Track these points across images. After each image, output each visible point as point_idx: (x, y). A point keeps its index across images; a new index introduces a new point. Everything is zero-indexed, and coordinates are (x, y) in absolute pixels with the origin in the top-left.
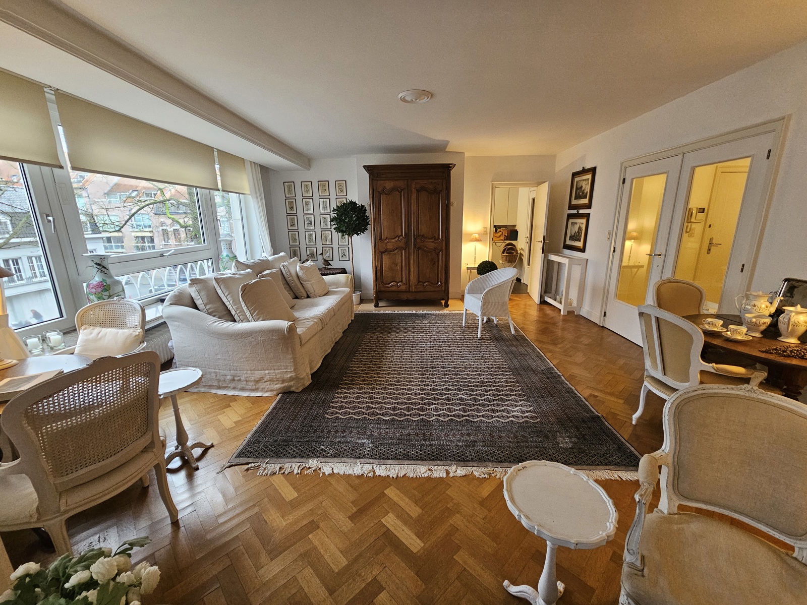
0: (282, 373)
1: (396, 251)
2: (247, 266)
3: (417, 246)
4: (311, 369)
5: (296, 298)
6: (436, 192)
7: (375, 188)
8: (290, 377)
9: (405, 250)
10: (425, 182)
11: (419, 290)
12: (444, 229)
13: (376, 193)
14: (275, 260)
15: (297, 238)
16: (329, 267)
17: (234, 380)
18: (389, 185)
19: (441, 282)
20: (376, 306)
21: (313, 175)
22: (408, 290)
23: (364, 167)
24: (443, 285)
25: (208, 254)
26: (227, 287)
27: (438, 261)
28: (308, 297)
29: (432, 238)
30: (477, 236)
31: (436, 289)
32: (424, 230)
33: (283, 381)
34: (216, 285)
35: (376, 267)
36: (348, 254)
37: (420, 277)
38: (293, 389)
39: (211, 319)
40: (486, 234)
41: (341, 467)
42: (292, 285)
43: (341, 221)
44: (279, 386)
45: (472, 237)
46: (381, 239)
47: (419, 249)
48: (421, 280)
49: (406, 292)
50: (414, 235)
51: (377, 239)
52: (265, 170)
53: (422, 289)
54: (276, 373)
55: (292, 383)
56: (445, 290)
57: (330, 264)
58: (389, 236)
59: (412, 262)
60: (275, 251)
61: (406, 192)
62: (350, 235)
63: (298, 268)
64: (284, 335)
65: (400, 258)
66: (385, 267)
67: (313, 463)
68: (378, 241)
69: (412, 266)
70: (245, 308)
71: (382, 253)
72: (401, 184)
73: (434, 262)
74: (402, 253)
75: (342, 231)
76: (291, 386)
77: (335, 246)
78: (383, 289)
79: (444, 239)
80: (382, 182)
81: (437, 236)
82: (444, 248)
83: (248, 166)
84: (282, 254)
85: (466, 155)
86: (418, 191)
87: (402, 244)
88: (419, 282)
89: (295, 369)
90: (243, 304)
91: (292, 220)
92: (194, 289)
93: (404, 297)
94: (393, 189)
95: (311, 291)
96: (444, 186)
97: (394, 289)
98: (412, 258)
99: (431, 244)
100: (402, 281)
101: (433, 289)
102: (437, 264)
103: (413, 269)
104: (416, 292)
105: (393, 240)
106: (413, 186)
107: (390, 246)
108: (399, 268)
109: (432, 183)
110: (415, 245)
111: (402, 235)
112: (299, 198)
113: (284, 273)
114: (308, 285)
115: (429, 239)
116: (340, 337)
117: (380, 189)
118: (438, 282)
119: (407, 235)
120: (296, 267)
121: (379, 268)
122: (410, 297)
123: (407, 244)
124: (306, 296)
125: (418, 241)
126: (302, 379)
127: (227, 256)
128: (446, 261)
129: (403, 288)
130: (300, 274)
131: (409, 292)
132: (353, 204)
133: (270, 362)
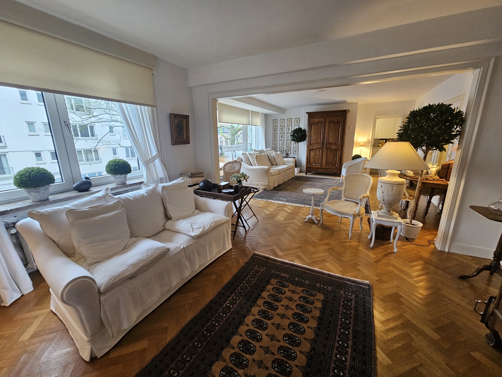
0: (264, 183)
1: (317, 150)
2: (257, 151)
3: (327, 147)
4: (274, 185)
5: (272, 165)
6: (338, 123)
7: (310, 122)
8: (267, 185)
9: (321, 149)
10: (333, 118)
11: (326, 168)
12: (341, 140)
13: (310, 124)
14: (266, 151)
15: (276, 144)
16: (288, 156)
17: (251, 184)
18: (316, 120)
19: (338, 165)
20: (306, 174)
21: (285, 116)
22: (321, 167)
23: (306, 113)
24: (338, 166)
25: (243, 148)
26: (252, 156)
27: (337, 155)
28: (277, 165)
29: (334, 144)
30: (362, 144)
31: (335, 168)
32: (331, 140)
33: (264, 186)
34: (249, 155)
35: (307, 157)
36: (297, 151)
37: (327, 162)
38: (267, 189)
39: (247, 165)
40: (369, 142)
41: (276, 202)
42: (271, 160)
43: (294, 136)
44: (263, 187)
45: (360, 144)
46: (311, 144)
47: (328, 149)
48: (327, 163)
49: (320, 168)
50: (326, 142)
51: (309, 144)
52: (266, 116)
53: (328, 167)
54: (263, 183)
55: (267, 187)
56: (339, 169)
57: (288, 155)
58: (314, 143)
59: (324, 155)
60: (266, 147)
61: (324, 123)
62: (298, 142)
63: (274, 154)
64: (266, 171)
65: (318, 153)
66: (312, 156)
67: (270, 200)
68: (309, 145)
69: (324, 156)
70: (256, 163)
71: (310, 150)
72: (322, 120)
73: (335, 155)
74: (320, 151)
75: (294, 141)
76: (266, 188)
77: (292, 147)
78: (310, 166)
79: (341, 144)
80: (313, 119)
81: (337, 143)
82: (340, 149)
83: (260, 114)
84: (269, 149)
85: (359, 103)
86: (330, 123)
87: (320, 147)
88: (327, 164)
89: (268, 182)
90: (255, 161)
91: (275, 135)
92: (243, 156)
93: (319, 171)
94: (318, 122)
95: (278, 163)
96: (342, 120)
97: (315, 167)
98: (324, 153)
99: (334, 147)
100: (319, 163)
101: (333, 168)
102: (336, 156)
103: (324, 158)
104: (325, 169)
105: (316, 145)
106: (327, 121)
107: (315, 148)
108: (318, 157)
109: (336, 119)
110: (326, 147)
111: (320, 142)
112: (279, 126)
113: (269, 155)
114: (277, 160)
115: (333, 144)
116: (286, 181)
117: (312, 122)
118: (336, 165)
119: (323, 142)
120: (273, 154)
121: (308, 157)
122: (322, 171)
123: (323, 146)
124: (276, 165)
125: (328, 145)
126: (270, 186)
127: (250, 149)
128: (341, 155)
129: (319, 166)
130: (275, 156)
131: (322, 168)
132: (300, 129)
133: (261, 179)
